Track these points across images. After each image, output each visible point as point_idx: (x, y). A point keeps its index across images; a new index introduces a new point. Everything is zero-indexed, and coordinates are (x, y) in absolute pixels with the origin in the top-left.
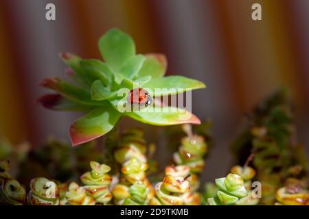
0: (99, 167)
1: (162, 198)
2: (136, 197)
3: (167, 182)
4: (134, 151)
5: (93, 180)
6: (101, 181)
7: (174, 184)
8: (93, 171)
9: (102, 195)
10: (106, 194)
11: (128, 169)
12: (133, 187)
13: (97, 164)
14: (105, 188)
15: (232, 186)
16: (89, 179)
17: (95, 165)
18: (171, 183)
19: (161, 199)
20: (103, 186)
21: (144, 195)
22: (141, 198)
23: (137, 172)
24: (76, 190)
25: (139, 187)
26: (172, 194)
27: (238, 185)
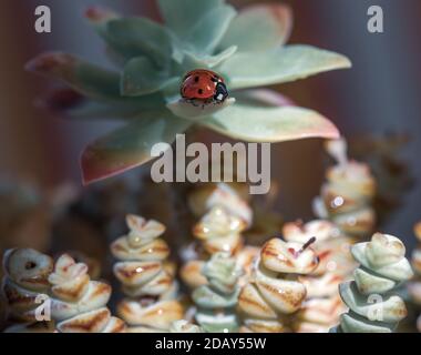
0: (143, 225)
1: (262, 284)
2: (215, 283)
3: (268, 253)
4: (224, 194)
5: (131, 251)
6: (146, 252)
7: (281, 257)
8: (131, 234)
9: (151, 279)
10: (158, 278)
11: (206, 230)
12: (210, 265)
13: (140, 220)
14: (155, 266)
15: (376, 257)
16: (123, 249)
17: (135, 222)
18: (275, 255)
19: (260, 287)
20: (150, 263)
21: (230, 280)
22: (225, 285)
23: (223, 235)
24: (65, 269)
25: (221, 264)
26: (281, 276)
27: (390, 255)
